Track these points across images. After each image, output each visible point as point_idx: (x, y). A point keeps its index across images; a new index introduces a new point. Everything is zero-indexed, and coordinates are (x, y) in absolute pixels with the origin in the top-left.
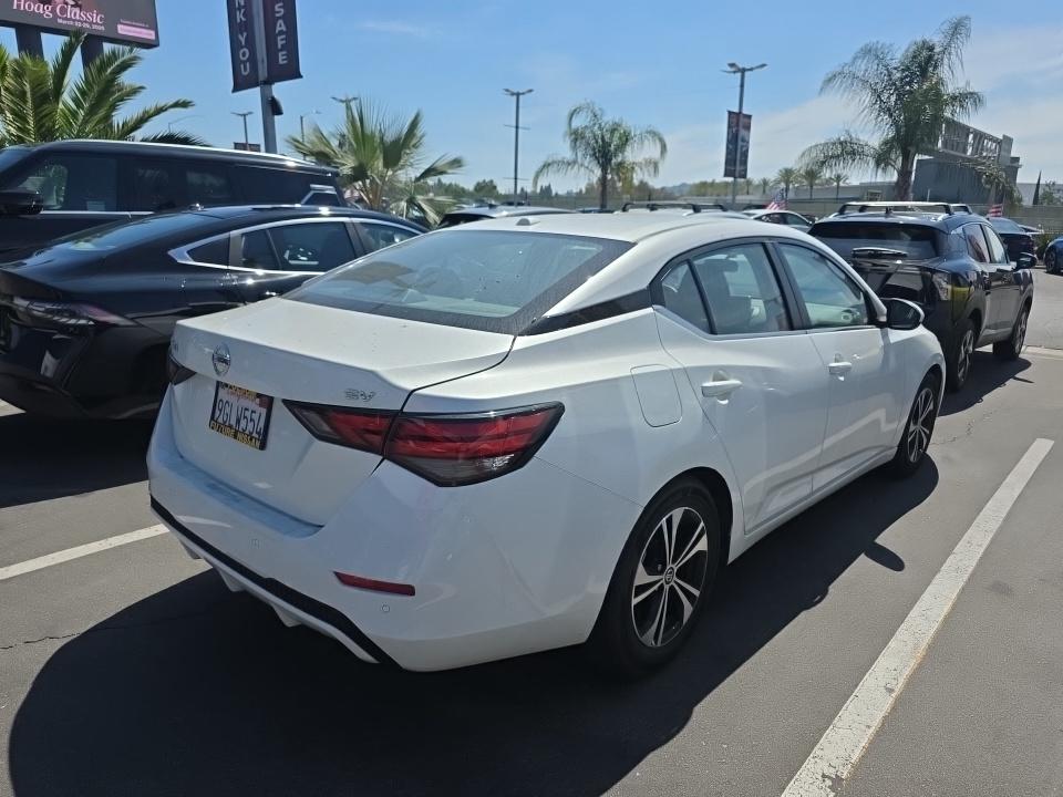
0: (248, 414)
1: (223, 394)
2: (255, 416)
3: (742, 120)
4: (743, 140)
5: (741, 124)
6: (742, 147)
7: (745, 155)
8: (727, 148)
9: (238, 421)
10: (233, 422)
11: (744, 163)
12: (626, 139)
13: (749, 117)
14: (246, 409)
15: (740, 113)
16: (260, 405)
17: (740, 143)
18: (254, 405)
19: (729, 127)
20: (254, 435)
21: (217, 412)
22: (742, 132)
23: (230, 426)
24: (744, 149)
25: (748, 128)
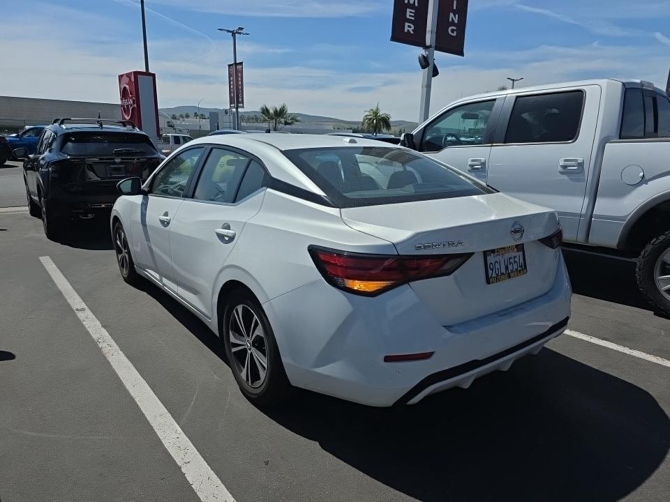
0: (512, 261)
1: (491, 259)
2: (517, 259)
9: (507, 268)
10: (503, 270)
14: (511, 258)
16: (518, 251)
18: (515, 253)
20: (519, 269)
21: (490, 272)
23: (502, 274)
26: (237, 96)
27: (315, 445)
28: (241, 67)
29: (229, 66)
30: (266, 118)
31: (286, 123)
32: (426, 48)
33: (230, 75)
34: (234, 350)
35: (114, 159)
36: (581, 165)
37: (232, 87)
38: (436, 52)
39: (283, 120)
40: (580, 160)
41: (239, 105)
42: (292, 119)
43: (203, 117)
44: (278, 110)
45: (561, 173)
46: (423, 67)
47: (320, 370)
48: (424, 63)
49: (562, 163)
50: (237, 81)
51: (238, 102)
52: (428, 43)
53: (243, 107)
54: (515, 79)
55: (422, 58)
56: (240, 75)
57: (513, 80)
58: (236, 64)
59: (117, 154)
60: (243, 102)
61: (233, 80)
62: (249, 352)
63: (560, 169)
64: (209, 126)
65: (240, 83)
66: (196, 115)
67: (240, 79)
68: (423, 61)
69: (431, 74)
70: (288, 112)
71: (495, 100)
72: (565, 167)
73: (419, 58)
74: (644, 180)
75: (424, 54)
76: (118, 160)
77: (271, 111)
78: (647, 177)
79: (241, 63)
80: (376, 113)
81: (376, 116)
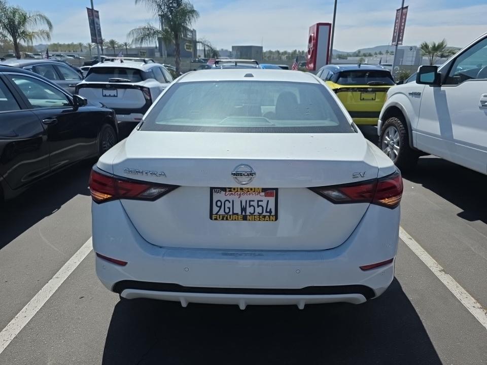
3: (95, 13)
4: (97, 24)
5: (94, 15)
6: (97, 27)
7: (99, 31)
8: (90, 28)
10: (238, 210)
11: (100, 35)
12: (24, 19)
13: (97, 12)
15: (93, 9)
17: (96, 25)
19: (89, 16)
22: (96, 20)
24: (98, 28)
25: (98, 17)
26: (398, 35)
28: (406, 10)
29: (398, 10)
30: (424, 52)
33: (396, 19)
37: (396, 28)
39: (439, 53)
41: (399, 43)
42: (449, 52)
44: (436, 45)
50: (401, 23)
51: (399, 40)
53: (402, 44)
56: (404, 17)
58: (403, 8)
60: (402, 40)
61: (398, 23)
65: (403, 24)
67: (403, 21)
70: (448, 46)
77: (430, 46)
79: (407, 7)
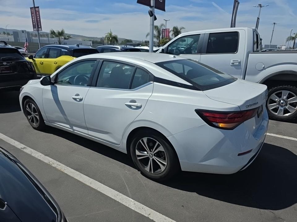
26: (37, 24)
27: (195, 194)
28: (38, 9)
29: (31, 8)
30: (54, 36)
31: (65, 39)
32: (151, 7)
33: (32, 14)
34: (139, 158)
35: (2, 63)
36: (240, 63)
37: (34, 19)
38: (155, 9)
39: (63, 37)
40: (239, 61)
41: (39, 29)
42: (68, 37)
43: (8, 34)
44: (60, 32)
45: (231, 66)
46: (151, 16)
47: (204, 163)
48: (151, 14)
49: (232, 62)
50: (36, 17)
51: (38, 28)
52: (152, 5)
53: (41, 30)
54: (167, 20)
55: (150, 12)
56: (38, 13)
57: (166, 21)
58: (35, 7)
59: (4, 60)
60: (41, 28)
61: (34, 16)
62: (151, 159)
63: (231, 64)
64: (13, 39)
65: (38, 17)
66: (4, 33)
67: (38, 15)
68: (150, 13)
69: (154, 19)
71: (200, 34)
72: (233, 63)
73: (149, 12)
74: (264, 68)
75: (150, 10)
76: (5, 63)
77: (56, 32)
78: (265, 67)
79: (38, 7)
80: (111, 34)
81: (111, 36)
